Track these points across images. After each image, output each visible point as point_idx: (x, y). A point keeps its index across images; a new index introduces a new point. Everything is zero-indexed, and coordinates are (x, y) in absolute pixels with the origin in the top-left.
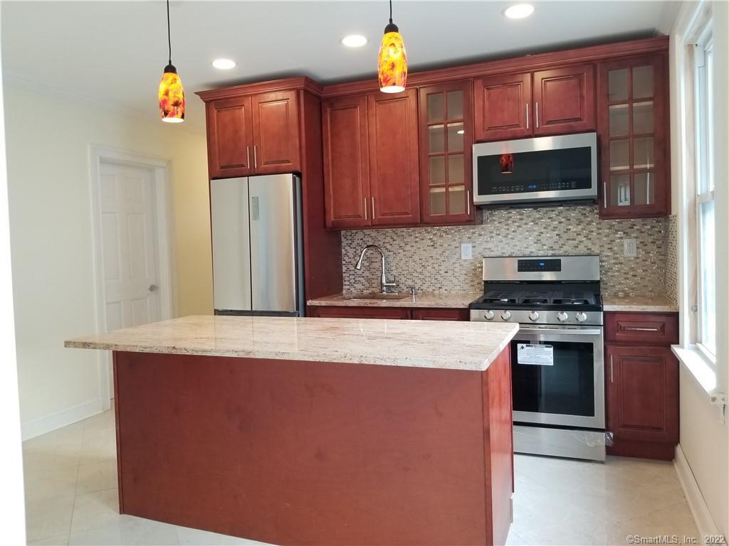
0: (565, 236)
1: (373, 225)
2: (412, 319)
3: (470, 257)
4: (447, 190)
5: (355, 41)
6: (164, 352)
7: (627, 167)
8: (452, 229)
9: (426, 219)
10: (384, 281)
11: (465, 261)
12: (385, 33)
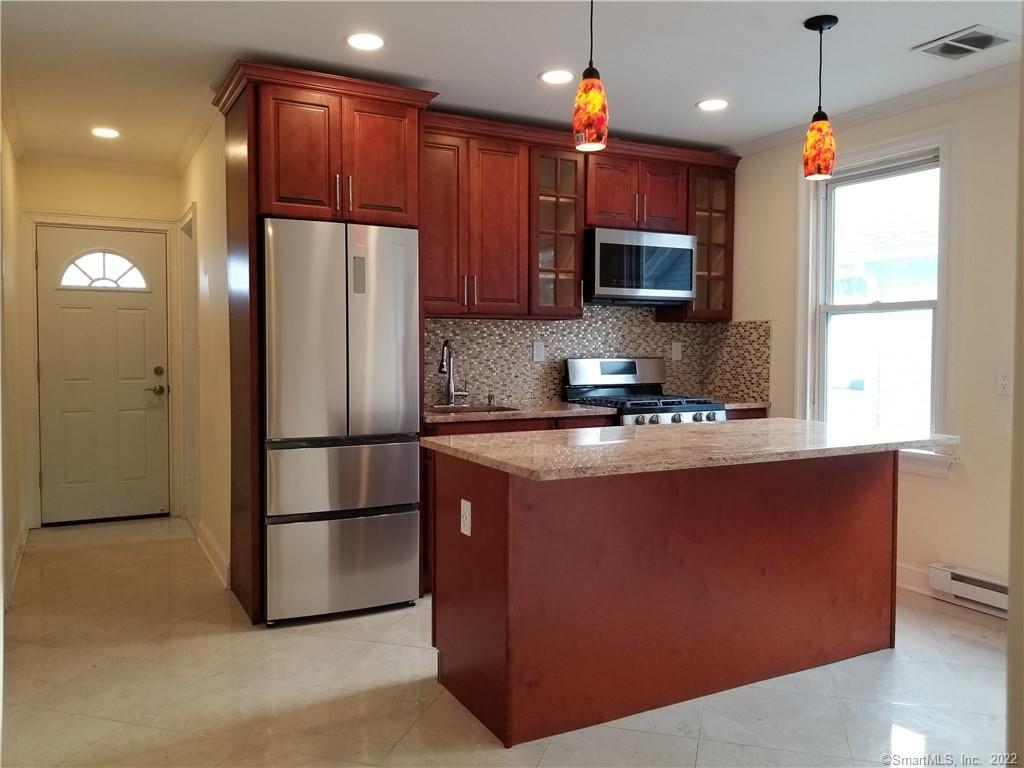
0: (628, 338)
1: (470, 313)
2: (557, 428)
3: (542, 359)
4: (557, 276)
5: (559, 77)
6: (697, 466)
7: (706, 273)
8: (525, 324)
9: (535, 309)
10: (452, 390)
11: (537, 363)
12: (813, 121)
